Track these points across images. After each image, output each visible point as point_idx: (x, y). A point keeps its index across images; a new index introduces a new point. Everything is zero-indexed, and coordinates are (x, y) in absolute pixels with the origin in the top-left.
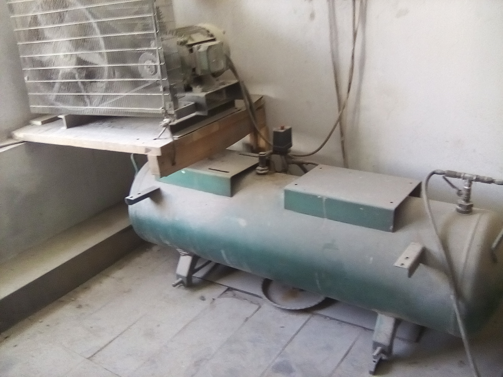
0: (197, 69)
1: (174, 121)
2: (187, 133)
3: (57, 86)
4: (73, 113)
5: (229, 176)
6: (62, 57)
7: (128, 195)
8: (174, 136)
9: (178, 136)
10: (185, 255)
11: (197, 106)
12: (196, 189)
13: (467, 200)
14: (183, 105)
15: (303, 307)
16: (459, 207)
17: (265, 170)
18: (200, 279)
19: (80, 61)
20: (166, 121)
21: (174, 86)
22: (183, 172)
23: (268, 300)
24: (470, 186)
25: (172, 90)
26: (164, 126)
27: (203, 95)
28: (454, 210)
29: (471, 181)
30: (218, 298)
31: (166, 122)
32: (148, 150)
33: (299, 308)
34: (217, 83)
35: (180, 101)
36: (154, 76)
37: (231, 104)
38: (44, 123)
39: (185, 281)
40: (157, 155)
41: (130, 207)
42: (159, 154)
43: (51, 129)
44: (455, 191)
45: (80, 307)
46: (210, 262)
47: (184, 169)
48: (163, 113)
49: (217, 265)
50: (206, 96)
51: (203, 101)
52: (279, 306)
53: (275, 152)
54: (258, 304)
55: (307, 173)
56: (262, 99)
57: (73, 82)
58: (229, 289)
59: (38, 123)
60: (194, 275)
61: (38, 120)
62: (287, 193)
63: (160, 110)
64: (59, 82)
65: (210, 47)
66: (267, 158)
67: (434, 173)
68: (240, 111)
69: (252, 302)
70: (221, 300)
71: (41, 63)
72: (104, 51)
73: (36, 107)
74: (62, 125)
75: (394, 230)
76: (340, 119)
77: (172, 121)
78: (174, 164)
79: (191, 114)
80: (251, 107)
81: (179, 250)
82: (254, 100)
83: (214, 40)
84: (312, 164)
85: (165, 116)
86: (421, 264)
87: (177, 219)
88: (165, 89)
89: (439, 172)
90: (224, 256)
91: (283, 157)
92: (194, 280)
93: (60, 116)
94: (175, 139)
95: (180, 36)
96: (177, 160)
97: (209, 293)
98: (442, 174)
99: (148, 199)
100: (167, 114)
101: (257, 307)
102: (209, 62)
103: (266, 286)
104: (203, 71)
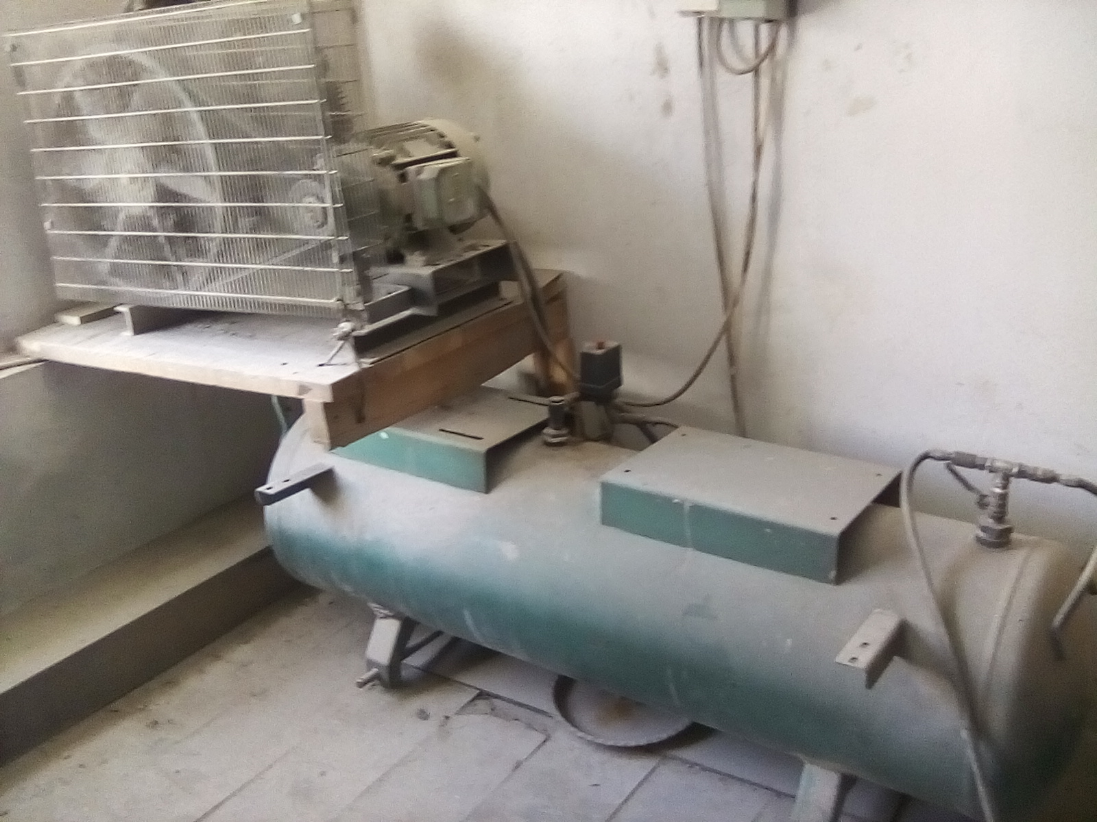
0: (414, 216)
1: (362, 328)
2: (393, 352)
3: (113, 243)
4: (145, 303)
5: (482, 447)
6: (125, 182)
7: (264, 483)
8: (362, 360)
9: (372, 360)
10: (386, 617)
11: (413, 296)
12: (412, 474)
13: (1000, 517)
14: (383, 291)
15: (643, 742)
16: (982, 534)
17: (563, 436)
18: (421, 671)
19: (164, 193)
20: (345, 326)
21: (364, 251)
22: (383, 435)
23: (568, 724)
24: (1005, 487)
25: (361, 262)
26: (341, 338)
27: (427, 271)
28: (972, 537)
29: (1007, 478)
30: (456, 714)
31: (345, 330)
32: (304, 389)
33: (633, 743)
34: (459, 246)
35: (376, 284)
36: (320, 230)
37: (491, 291)
38: (86, 320)
39: (386, 676)
40: (322, 401)
41: (268, 509)
42: (328, 398)
43: (100, 334)
44: (973, 497)
45: (155, 724)
46: (438, 634)
47: (385, 429)
48: (338, 311)
49: (455, 642)
50: (434, 273)
51: (427, 286)
52: (589, 738)
53: (585, 396)
54: (544, 731)
55: (654, 445)
56: (560, 279)
57: (147, 236)
58: (482, 695)
59: (73, 320)
60: (404, 661)
61: (75, 316)
62: (607, 488)
63: (332, 302)
64: (118, 235)
65: (443, 171)
66: (566, 409)
67: (925, 457)
68: (509, 306)
69: (530, 726)
70: (464, 718)
71: (79, 194)
72: (215, 173)
73: (69, 287)
74: (123, 327)
75: (840, 580)
76: (727, 328)
77: (359, 325)
78: (360, 419)
79: (401, 312)
80: (535, 299)
81: (373, 605)
82: (543, 282)
83: (453, 155)
84: (667, 424)
85: (344, 316)
86: (896, 658)
87: (368, 537)
88: (342, 260)
89: (938, 455)
90: (469, 622)
91: (602, 408)
92: (405, 673)
93: (119, 309)
94: (365, 366)
95: (379, 145)
96: (369, 411)
97: (438, 702)
98: (947, 460)
99: (306, 493)
100: (347, 313)
101: (542, 738)
102: (440, 201)
103: (563, 691)
104: (427, 221)
